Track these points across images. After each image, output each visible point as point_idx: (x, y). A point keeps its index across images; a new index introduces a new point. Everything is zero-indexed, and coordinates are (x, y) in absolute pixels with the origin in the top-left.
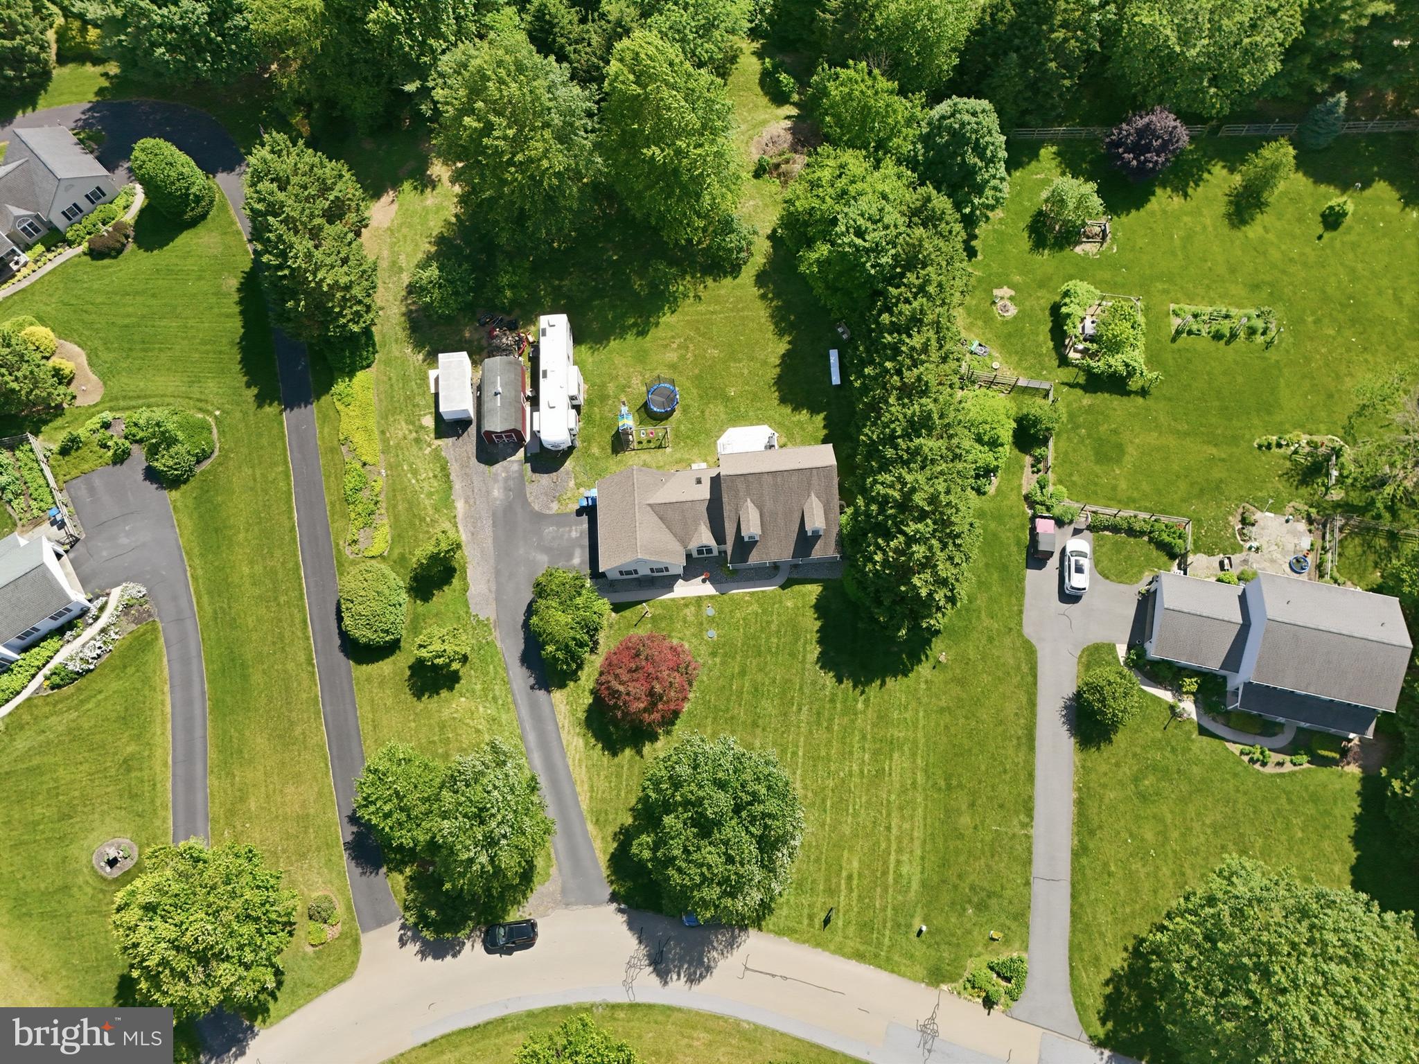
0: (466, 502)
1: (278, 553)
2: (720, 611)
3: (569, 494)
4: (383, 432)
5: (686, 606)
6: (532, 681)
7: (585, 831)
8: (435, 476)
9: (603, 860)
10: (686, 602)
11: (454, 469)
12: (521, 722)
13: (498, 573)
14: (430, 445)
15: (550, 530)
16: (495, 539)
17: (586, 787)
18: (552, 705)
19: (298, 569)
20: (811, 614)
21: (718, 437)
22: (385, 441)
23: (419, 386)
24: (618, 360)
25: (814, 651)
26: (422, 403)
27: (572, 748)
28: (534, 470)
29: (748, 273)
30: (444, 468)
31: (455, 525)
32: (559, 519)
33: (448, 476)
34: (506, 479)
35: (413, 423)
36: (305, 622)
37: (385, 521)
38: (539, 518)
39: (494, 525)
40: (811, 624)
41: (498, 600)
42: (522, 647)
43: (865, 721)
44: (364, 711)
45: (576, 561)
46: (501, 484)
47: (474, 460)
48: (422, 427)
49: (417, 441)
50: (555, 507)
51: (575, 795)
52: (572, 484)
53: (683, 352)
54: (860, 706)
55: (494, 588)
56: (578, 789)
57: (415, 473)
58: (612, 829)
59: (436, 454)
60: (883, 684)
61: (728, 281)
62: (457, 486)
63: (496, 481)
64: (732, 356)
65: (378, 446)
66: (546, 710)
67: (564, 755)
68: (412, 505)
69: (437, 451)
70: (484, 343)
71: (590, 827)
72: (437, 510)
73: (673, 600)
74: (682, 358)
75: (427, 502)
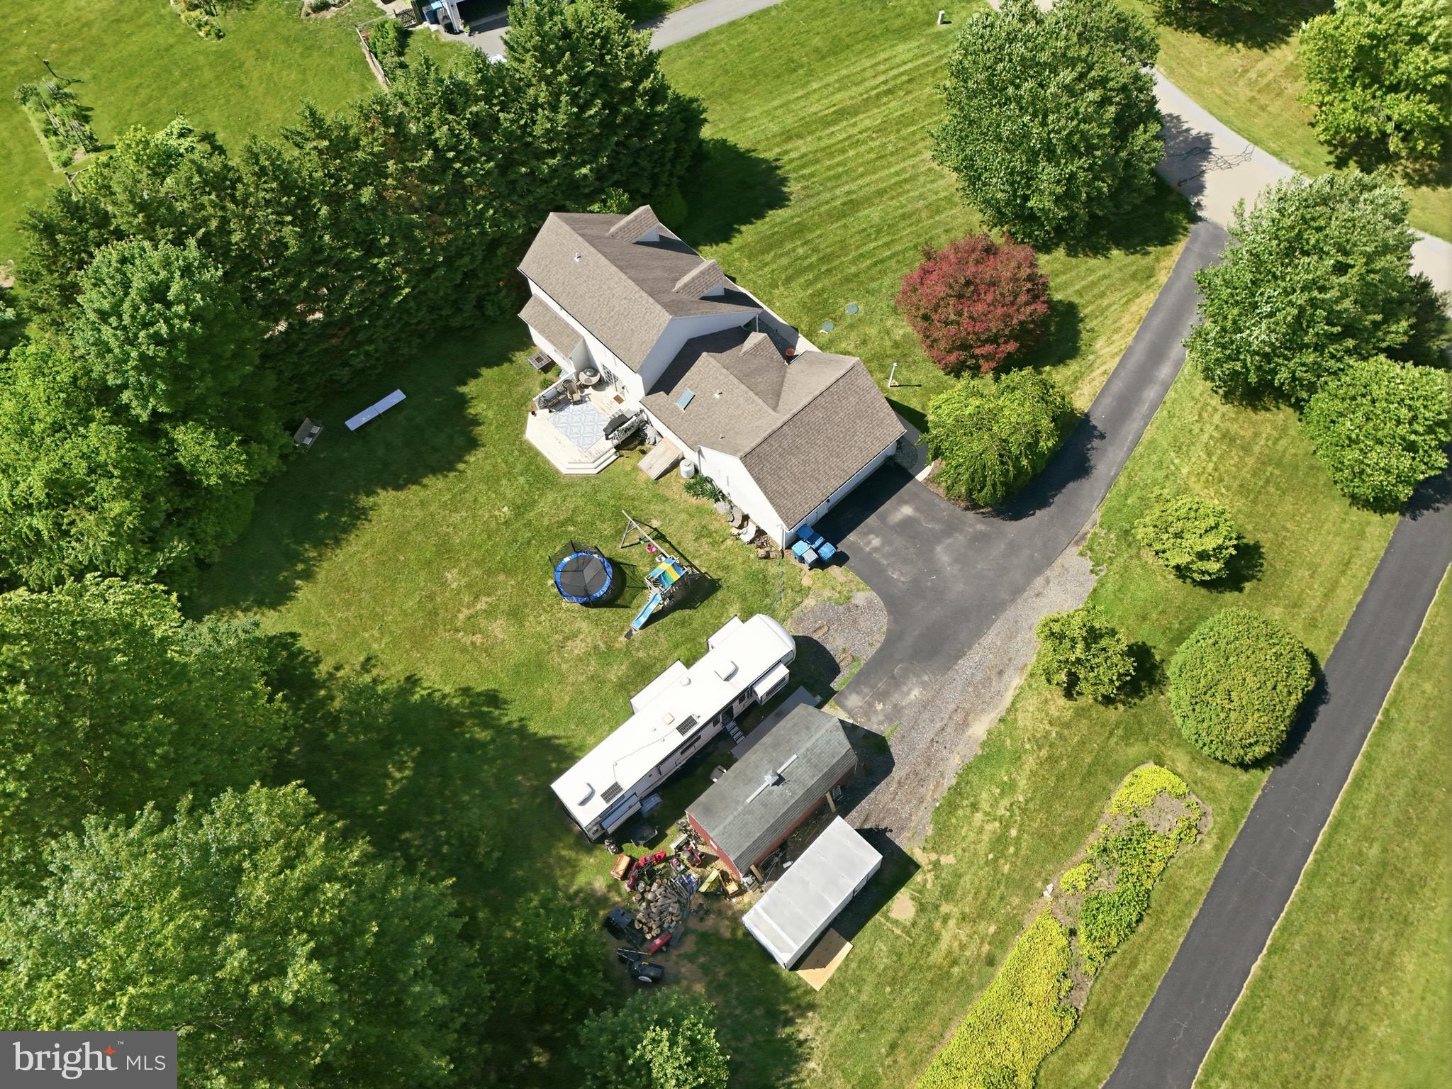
0: (965, 724)
2: (818, 316)
3: (827, 593)
4: (991, 962)
6: (1096, 443)
8: (975, 807)
9: (1178, 249)
11: (935, 794)
12: (1147, 419)
13: (1017, 591)
14: (936, 865)
15: (898, 575)
16: (978, 633)
17: (1133, 308)
18: (1096, 402)
20: (737, 241)
23: (859, 982)
24: (562, 699)
26: (882, 946)
27: (1114, 348)
28: (834, 670)
29: (271, 623)
30: (950, 806)
31: (1013, 708)
32: (873, 576)
33: (956, 790)
34: (883, 696)
35: (929, 926)
37: (1112, 809)
38: (894, 604)
39: (960, 654)
41: (1049, 561)
42: (1071, 485)
43: (802, 146)
46: (896, 697)
47: (898, 773)
48: (922, 908)
49: (948, 892)
50: (863, 596)
51: (1153, 311)
52: (810, 602)
53: (483, 622)
54: (793, 155)
56: (1144, 313)
57: (1000, 842)
59: (942, 838)
60: (748, 151)
61: (306, 643)
62: (955, 762)
63: (898, 709)
66: (1107, 401)
68: (1048, 798)
69: (936, 845)
70: (689, 945)
72: (1017, 758)
74: (490, 613)
75: (1022, 783)
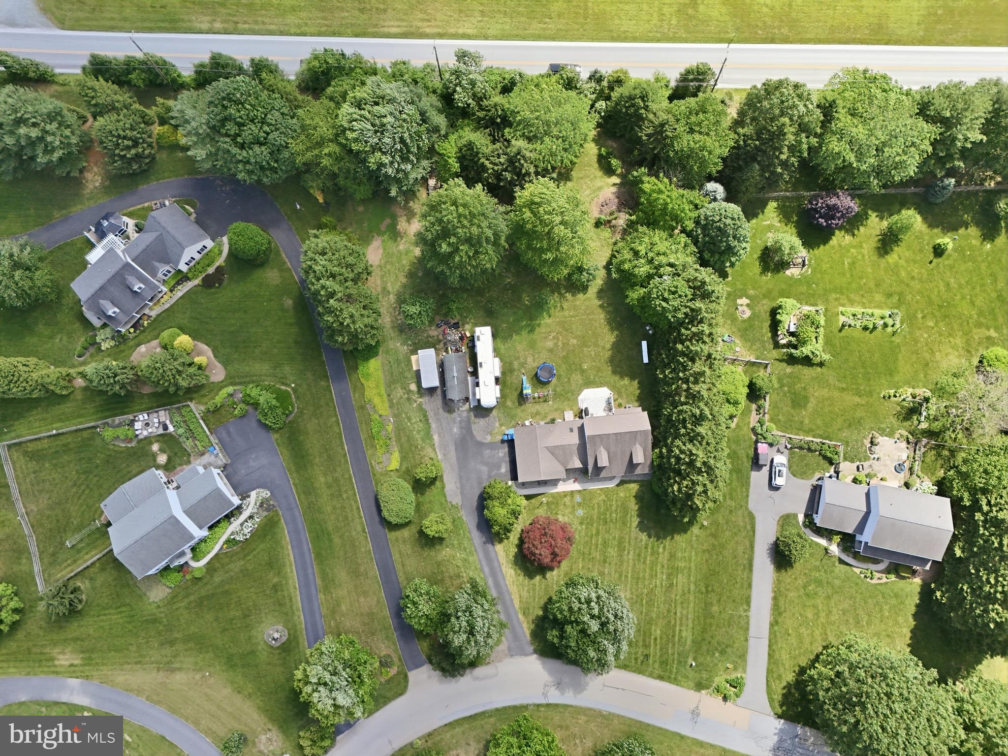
0: (439, 436)
1: (339, 469)
2: (584, 500)
3: (496, 430)
4: (389, 395)
5: (565, 496)
6: (484, 539)
7: (518, 619)
8: (421, 421)
9: (528, 633)
10: (565, 494)
11: (430, 415)
12: (480, 561)
13: (460, 478)
14: (416, 402)
15: (487, 452)
16: (457, 458)
17: (517, 596)
18: (496, 552)
19: (351, 478)
20: (633, 500)
21: (579, 395)
22: (391, 401)
23: (407, 366)
24: (519, 347)
25: (635, 521)
26: (409, 376)
27: (508, 575)
28: (476, 416)
29: (593, 290)
30: (425, 416)
31: (434, 450)
32: (491, 446)
33: (427, 420)
34: (460, 422)
35: (405, 389)
36: (358, 508)
37: (396, 449)
38: (481, 444)
39: (456, 449)
40: (633, 506)
41: (462, 493)
42: (477, 520)
43: (663, 558)
44: (396, 557)
45: (503, 470)
46: (458, 425)
47: (441, 410)
48: (410, 391)
49: (409, 399)
50: (489, 439)
51: (512, 600)
52: (497, 424)
53: (555, 341)
54: (661, 550)
55: (459, 486)
56: (513, 597)
57: (409, 419)
58: (532, 617)
59: (420, 407)
60: (673, 538)
61: (580, 296)
62: (433, 426)
63: (455, 423)
64: (585, 344)
65: (387, 405)
66: (493, 554)
67: (504, 579)
68: (409, 438)
69: (420, 405)
70: (441, 337)
71: (521, 616)
72: (423, 440)
73: (558, 493)
74: (556, 345)
75: (418, 436)
